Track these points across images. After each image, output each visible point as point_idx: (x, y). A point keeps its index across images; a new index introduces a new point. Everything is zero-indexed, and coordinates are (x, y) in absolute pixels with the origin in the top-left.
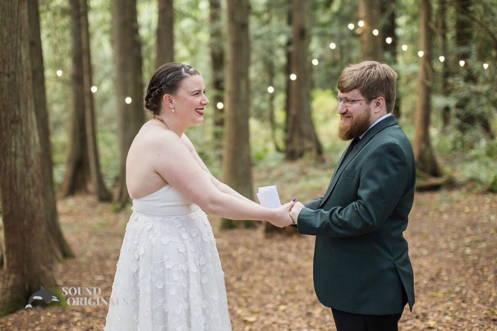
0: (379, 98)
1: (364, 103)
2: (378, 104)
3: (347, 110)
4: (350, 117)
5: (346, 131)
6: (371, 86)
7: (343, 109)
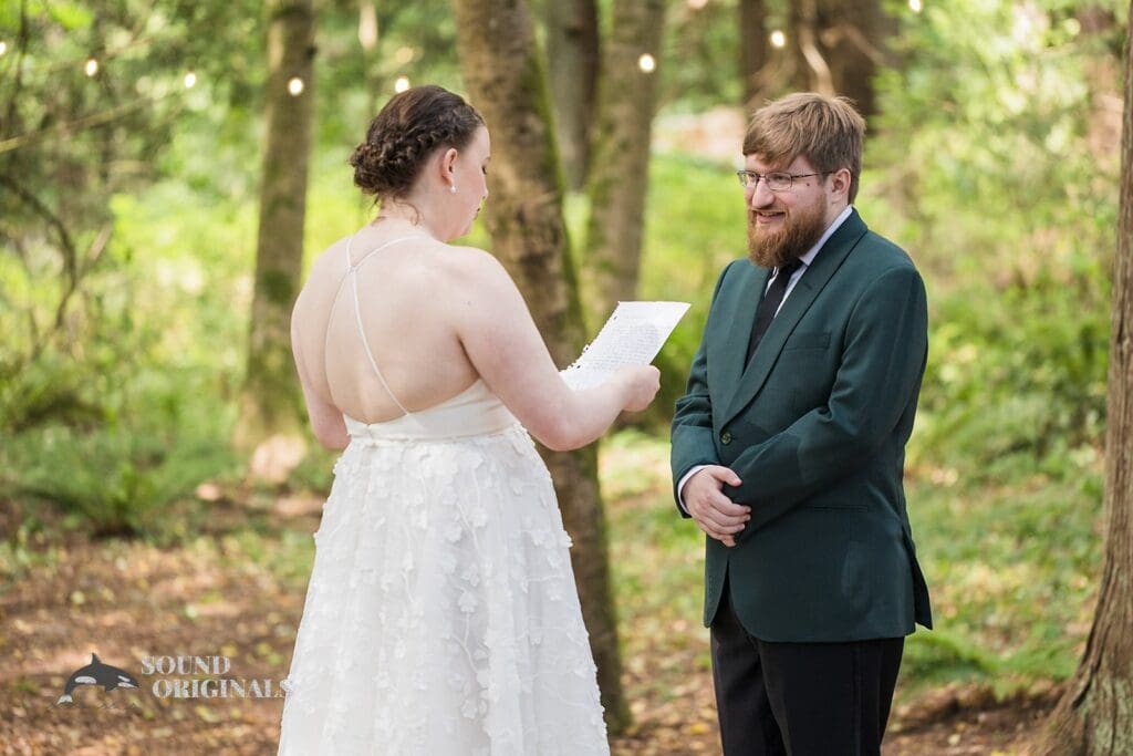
0: (841, 171)
1: (813, 181)
2: (838, 183)
3: (775, 199)
4: (783, 213)
5: (777, 247)
6: (827, 147)
7: (766, 196)
